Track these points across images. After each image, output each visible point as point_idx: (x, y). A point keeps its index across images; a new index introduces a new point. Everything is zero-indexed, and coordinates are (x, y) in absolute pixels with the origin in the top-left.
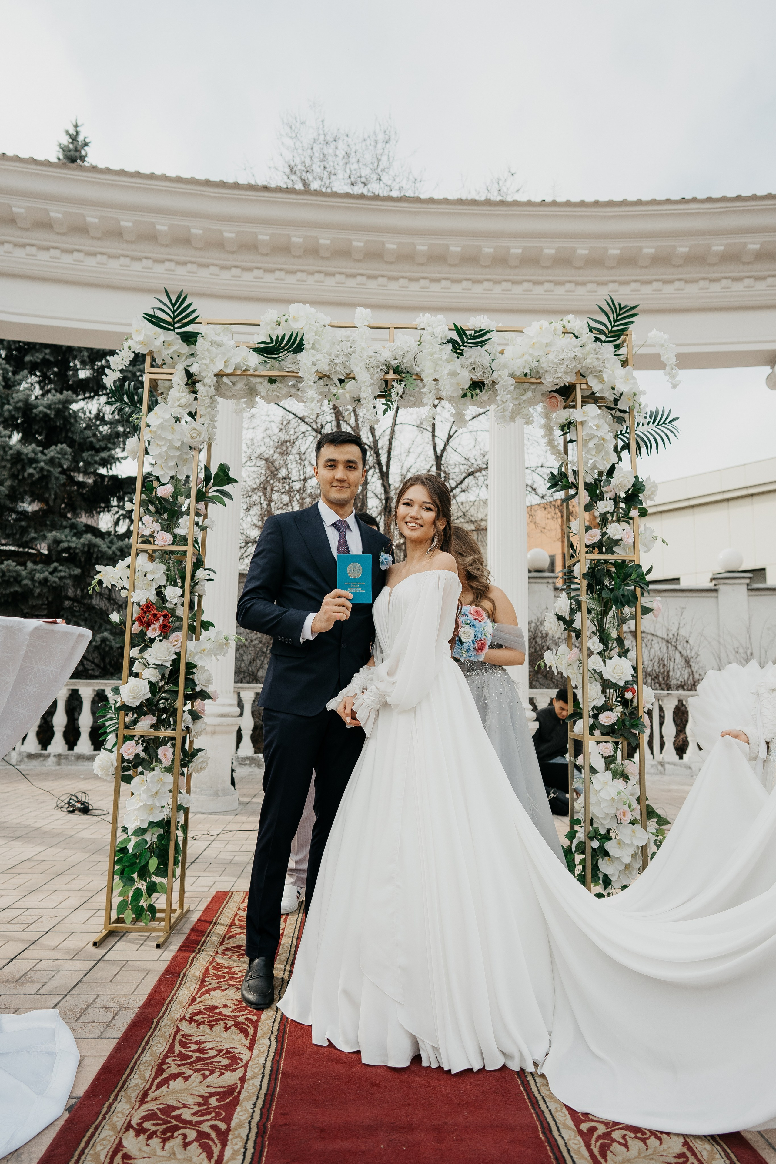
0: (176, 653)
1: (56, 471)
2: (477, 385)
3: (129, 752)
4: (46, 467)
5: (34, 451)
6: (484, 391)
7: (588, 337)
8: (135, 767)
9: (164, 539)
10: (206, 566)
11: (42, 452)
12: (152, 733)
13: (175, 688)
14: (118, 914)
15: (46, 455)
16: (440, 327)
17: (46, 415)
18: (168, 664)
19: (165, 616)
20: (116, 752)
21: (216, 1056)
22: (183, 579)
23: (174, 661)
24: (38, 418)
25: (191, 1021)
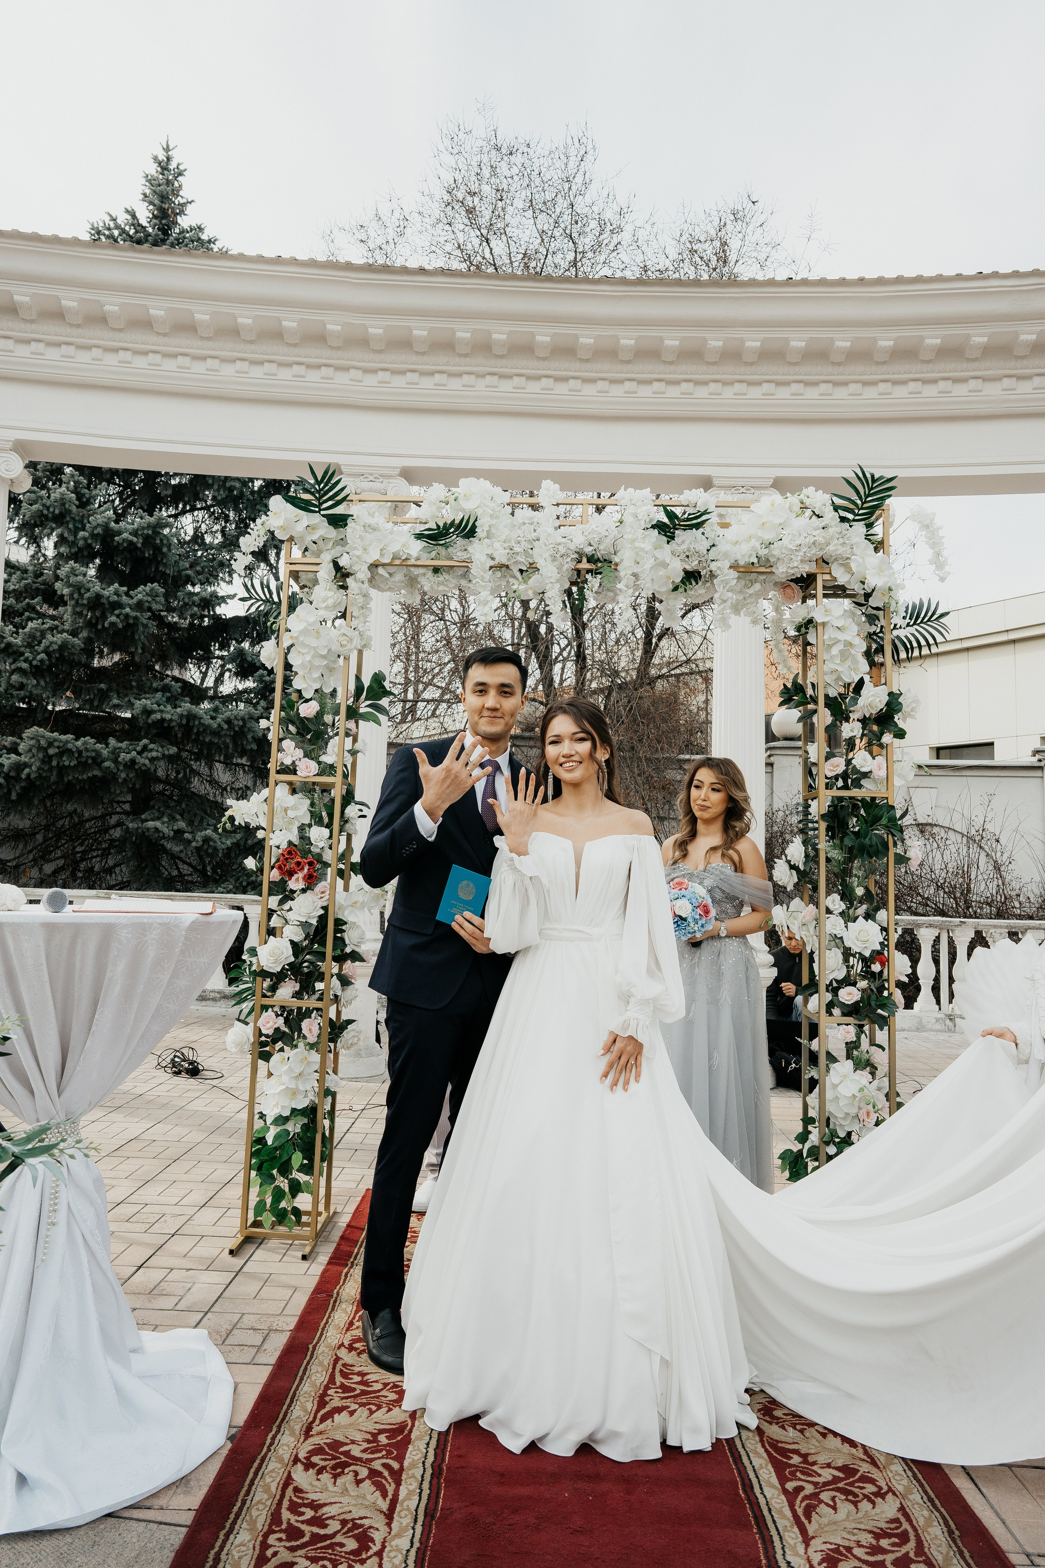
0: (323, 908)
1: (143, 618)
2: (691, 576)
3: (268, 1025)
4: (133, 614)
5: (116, 593)
6: (700, 583)
7: (831, 516)
8: (274, 1042)
9: (307, 769)
10: (357, 799)
11: (127, 594)
12: (295, 1003)
13: (321, 949)
14: (256, 1215)
15: (132, 598)
16: (644, 508)
17: (131, 543)
18: (314, 922)
19: (310, 864)
20: (252, 1025)
21: (382, 1390)
22: (331, 816)
23: (320, 917)
24: (121, 548)
25: (351, 1348)
